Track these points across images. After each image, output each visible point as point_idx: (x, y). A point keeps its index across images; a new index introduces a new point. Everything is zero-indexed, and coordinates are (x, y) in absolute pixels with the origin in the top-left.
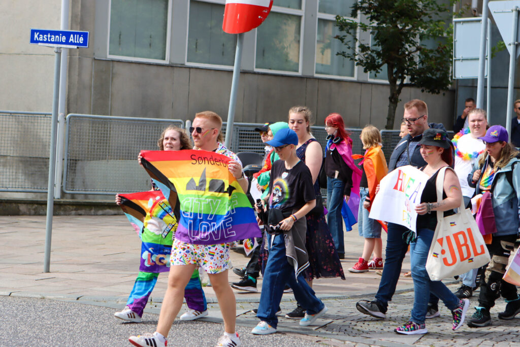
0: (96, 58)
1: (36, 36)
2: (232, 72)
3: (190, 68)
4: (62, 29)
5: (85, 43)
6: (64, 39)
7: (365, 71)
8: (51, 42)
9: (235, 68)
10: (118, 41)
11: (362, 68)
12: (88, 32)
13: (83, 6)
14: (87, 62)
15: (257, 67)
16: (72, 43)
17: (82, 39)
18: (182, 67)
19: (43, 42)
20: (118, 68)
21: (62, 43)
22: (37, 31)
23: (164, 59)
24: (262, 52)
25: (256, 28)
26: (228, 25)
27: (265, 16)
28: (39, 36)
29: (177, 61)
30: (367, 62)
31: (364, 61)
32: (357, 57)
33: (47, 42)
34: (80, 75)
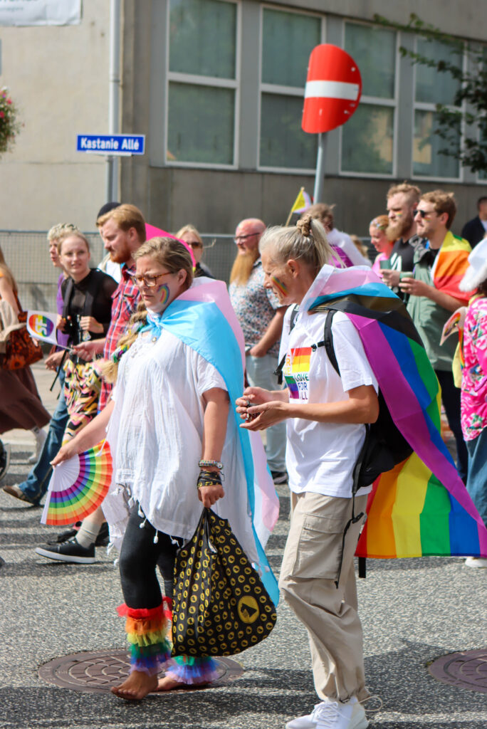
0: (153, 165)
1: (83, 142)
2: (313, 177)
3: (263, 174)
4: (110, 133)
5: (140, 149)
6: (116, 145)
7: (473, 171)
8: (101, 149)
9: (318, 172)
11: (469, 168)
12: (144, 136)
13: (135, 104)
14: (143, 172)
15: (343, 170)
16: (125, 150)
17: (136, 146)
18: (254, 172)
19: (91, 149)
20: (178, 176)
21: (113, 150)
22: (84, 137)
23: (231, 162)
24: (348, 152)
25: (340, 127)
26: (308, 122)
27: (352, 110)
28: (86, 143)
29: (247, 166)
30: (475, 161)
31: (472, 160)
32: (462, 155)
33: (96, 149)
34: (134, 185)
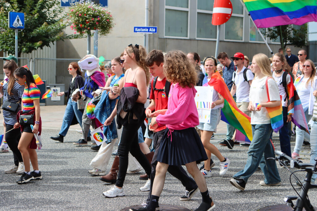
0: (160, 37)
1: (136, 29)
2: (216, 41)
3: (198, 40)
4: (146, 26)
5: (156, 32)
6: (147, 30)
7: (271, 39)
8: (142, 32)
9: (217, 40)
10: (168, 30)
11: (269, 38)
12: (157, 27)
13: (154, 17)
14: (156, 40)
15: (225, 39)
16: (150, 32)
17: (154, 30)
18: (195, 40)
19: (139, 32)
20: (169, 41)
21: (146, 32)
22: (136, 27)
23: (187, 37)
24: (227, 33)
25: (225, 23)
26: (214, 22)
27: (229, 17)
28: (137, 29)
29: (192, 38)
30: (271, 36)
31: (270, 35)
32: (267, 34)
33: (141, 32)
34: (153, 44)
